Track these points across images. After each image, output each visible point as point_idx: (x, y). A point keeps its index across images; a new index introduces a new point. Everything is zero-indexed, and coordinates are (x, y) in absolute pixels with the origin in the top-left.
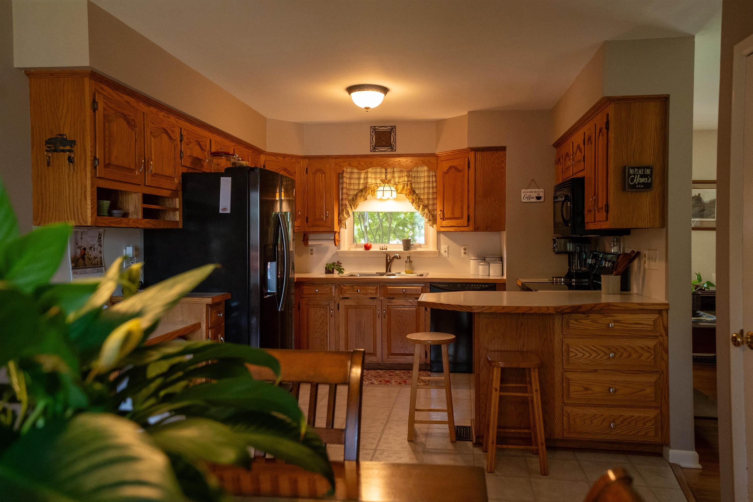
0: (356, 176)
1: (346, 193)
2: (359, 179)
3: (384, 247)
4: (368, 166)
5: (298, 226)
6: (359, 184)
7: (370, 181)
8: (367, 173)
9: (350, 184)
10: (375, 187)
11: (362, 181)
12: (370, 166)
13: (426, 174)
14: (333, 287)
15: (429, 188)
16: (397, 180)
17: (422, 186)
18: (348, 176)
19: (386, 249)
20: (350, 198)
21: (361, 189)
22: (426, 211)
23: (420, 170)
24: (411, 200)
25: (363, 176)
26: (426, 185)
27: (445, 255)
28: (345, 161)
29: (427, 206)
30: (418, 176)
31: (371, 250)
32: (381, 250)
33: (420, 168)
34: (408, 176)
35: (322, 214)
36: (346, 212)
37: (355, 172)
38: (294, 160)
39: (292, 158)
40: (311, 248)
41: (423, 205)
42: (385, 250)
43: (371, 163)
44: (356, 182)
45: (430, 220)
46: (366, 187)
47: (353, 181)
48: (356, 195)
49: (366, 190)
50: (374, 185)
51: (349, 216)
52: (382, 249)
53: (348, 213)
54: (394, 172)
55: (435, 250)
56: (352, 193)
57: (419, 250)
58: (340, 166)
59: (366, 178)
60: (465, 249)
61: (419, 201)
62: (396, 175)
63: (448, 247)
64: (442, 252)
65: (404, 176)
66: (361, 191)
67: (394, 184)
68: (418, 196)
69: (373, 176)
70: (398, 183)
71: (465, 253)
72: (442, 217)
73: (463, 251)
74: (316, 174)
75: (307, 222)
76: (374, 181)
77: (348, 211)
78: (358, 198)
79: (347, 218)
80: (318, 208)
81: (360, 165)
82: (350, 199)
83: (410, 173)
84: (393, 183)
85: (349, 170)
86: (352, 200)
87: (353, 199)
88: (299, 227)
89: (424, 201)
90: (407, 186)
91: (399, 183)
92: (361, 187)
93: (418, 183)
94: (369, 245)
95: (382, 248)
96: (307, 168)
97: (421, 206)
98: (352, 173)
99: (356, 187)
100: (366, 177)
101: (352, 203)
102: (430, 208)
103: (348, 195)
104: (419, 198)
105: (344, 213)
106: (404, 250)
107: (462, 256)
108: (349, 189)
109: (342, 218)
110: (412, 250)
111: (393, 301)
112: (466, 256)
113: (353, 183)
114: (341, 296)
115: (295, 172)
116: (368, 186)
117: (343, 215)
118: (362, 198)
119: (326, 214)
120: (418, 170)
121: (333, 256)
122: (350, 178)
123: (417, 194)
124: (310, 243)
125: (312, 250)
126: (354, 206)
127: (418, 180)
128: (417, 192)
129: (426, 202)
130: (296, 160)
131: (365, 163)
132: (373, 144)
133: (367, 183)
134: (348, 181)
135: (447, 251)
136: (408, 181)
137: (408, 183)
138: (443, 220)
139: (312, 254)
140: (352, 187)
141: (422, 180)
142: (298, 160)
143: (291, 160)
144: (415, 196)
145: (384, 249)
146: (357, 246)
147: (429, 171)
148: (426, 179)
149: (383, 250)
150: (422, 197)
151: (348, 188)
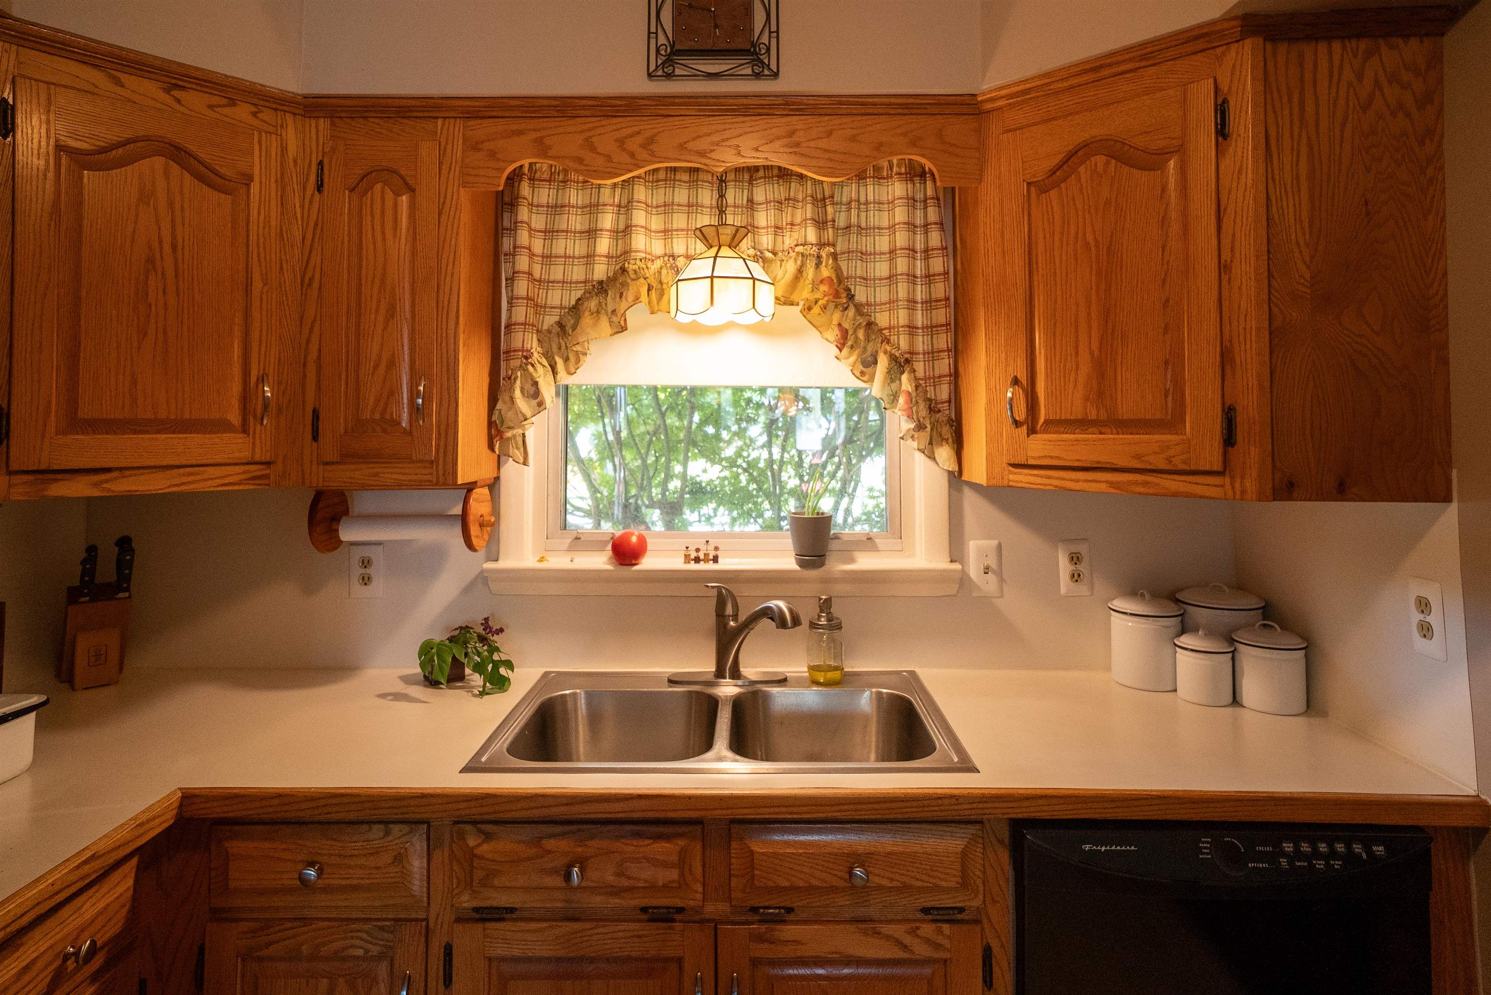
0: (576, 221)
1: (528, 298)
2: (592, 233)
3: (703, 548)
4: (632, 155)
5: (257, 458)
6: (590, 258)
7: (639, 241)
8: (626, 207)
9: (548, 258)
10: (664, 271)
11: (604, 245)
12: (643, 154)
13: (900, 214)
14: (417, 845)
15: (912, 277)
16: (766, 240)
17: (882, 269)
18: (539, 221)
19: (715, 560)
20: (550, 320)
21: (601, 283)
22: (906, 382)
23: (871, 198)
24: (837, 331)
25: (607, 221)
26: (902, 265)
27: (989, 585)
28: (521, 133)
29: (907, 361)
30: (863, 225)
31: (648, 563)
32: (693, 566)
33: (870, 188)
34: (821, 224)
35: (393, 393)
36: (528, 386)
37: (573, 201)
38: (242, 112)
39: (232, 103)
40: (358, 553)
41: (893, 358)
42: (711, 566)
43: (651, 140)
44: (578, 247)
45: (920, 427)
46: (624, 270)
47: (560, 246)
48: (576, 309)
49: (624, 285)
50: (658, 263)
51: (541, 404)
52: (697, 560)
53: (534, 393)
54: (751, 204)
55: (942, 563)
56: (556, 297)
57: (865, 562)
58: (492, 154)
59: (624, 232)
60: (1075, 559)
61: (868, 339)
62: (762, 218)
63: (999, 547)
64: (974, 571)
65: (798, 220)
66: (601, 288)
67: (755, 256)
68: (861, 314)
69: (656, 223)
70: (769, 255)
71: (1076, 577)
72: (1021, 415)
73: (1064, 567)
74: (365, 193)
75: (315, 438)
76: (658, 247)
77: (536, 384)
78: (587, 320)
79: (528, 415)
80: (376, 367)
81: (593, 149)
82: (545, 327)
83: (830, 209)
84: (752, 252)
85: (545, 195)
86: (557, 329)
87: (560, 325)
88: (268, 464)
89: (894, 339)
90: (818, 265)
91: (775, 254)
92: (600, 271)
93: (864, 255)
94: (634, 539)
95: (693, 555)
96: (321, 164)
97: (883, 362)
98: (556, 208)
99: (578, 273)
100: (622, 227)
101: (555, 347)
102: (920, 367)
103: (539, 308)
104: (869, 324)
105: (518, 393)
106: (802, 564)
107: (1063, 591)
108: (545, 283)
109: (509, 415)
110: (837, 566)
111: (790, 931)
112: (1083, 589)
113: (561, 251)
114: (466, 901)
115: (250, 178)
116: (631, 267)
117: (512, 399)
118: (604, 322)
119: (414, 394)
120: (862, 199)
121: (468, 589)
122: (550, 233)
123: (858, 307)
124: (348, 533)
125: (366, 563)
126: (566, 360)
127: (866, 243)
128: (861, 295)
129: (904, 342)
130: (254, 114)
131: (621, 142)
132: (662, 40)
133: (627, 253)
134: (538, 246)
135: (993, 565)
136: (821, 245)
137: (823, 254)
138: (1032, 431)
139: (366, 580)
140: (557, 273)
141: (883, 243)
142: (267, 115)
143: (227, 110)
144: (851, 312)
145: (706, 560)
146: (579, 542)
147: (911, 201)
148: (901, 239)
149: (702, 566)
150: (882, 319)
151: (537, 275)
